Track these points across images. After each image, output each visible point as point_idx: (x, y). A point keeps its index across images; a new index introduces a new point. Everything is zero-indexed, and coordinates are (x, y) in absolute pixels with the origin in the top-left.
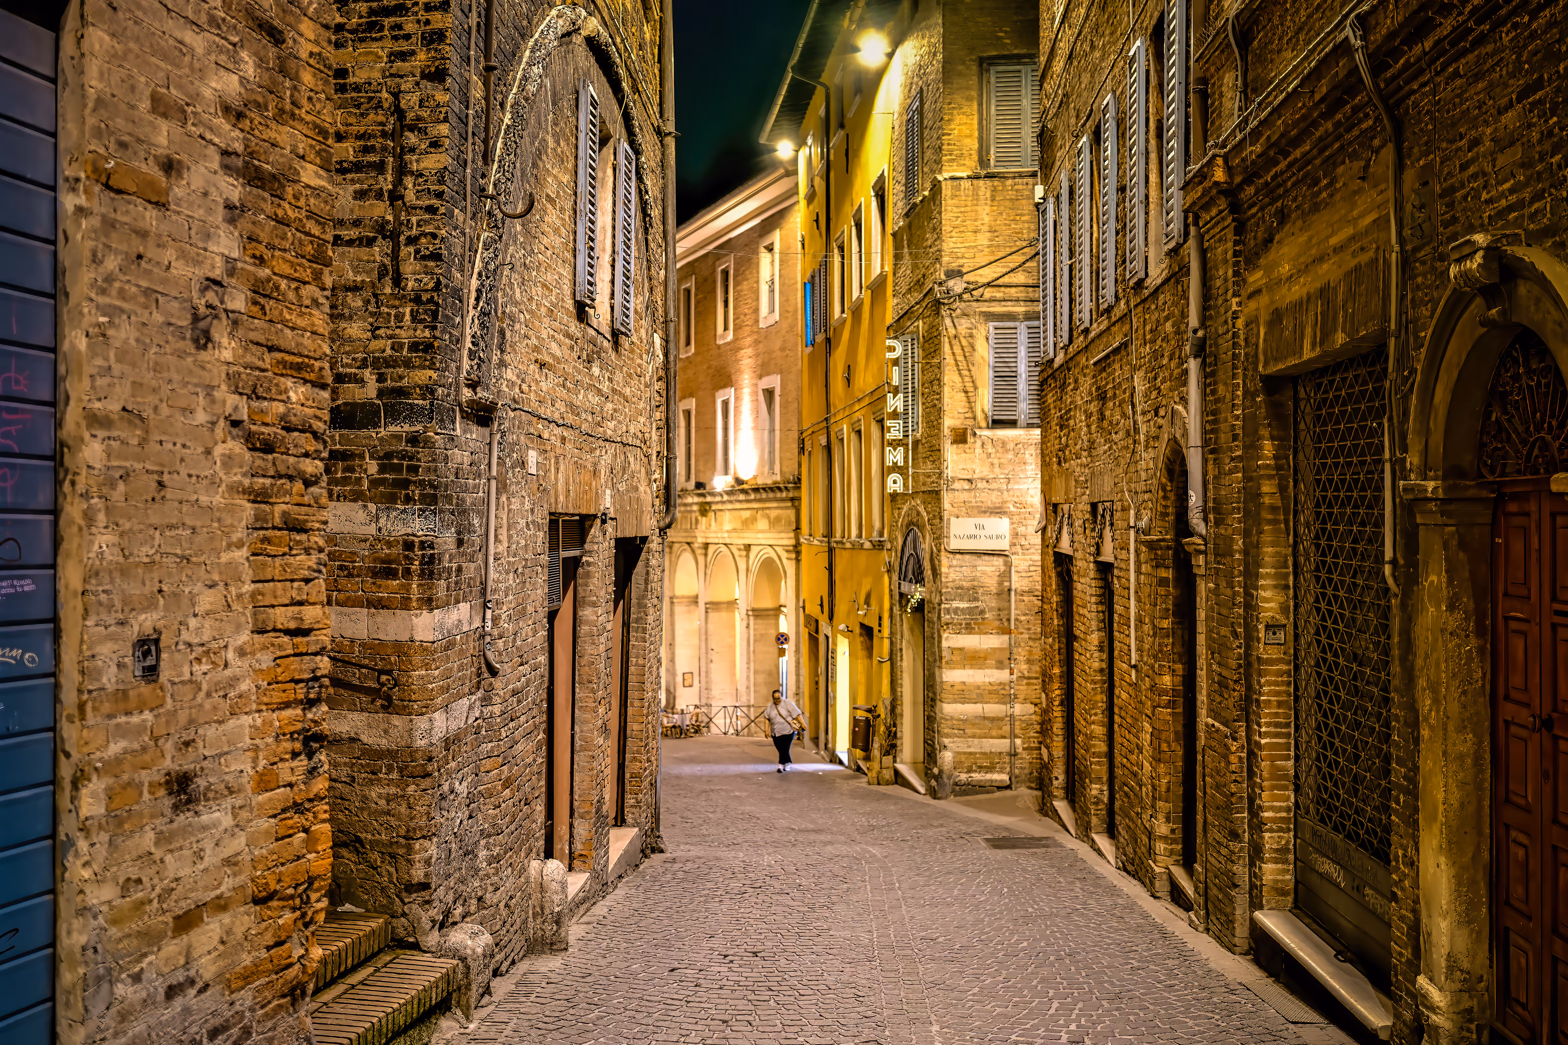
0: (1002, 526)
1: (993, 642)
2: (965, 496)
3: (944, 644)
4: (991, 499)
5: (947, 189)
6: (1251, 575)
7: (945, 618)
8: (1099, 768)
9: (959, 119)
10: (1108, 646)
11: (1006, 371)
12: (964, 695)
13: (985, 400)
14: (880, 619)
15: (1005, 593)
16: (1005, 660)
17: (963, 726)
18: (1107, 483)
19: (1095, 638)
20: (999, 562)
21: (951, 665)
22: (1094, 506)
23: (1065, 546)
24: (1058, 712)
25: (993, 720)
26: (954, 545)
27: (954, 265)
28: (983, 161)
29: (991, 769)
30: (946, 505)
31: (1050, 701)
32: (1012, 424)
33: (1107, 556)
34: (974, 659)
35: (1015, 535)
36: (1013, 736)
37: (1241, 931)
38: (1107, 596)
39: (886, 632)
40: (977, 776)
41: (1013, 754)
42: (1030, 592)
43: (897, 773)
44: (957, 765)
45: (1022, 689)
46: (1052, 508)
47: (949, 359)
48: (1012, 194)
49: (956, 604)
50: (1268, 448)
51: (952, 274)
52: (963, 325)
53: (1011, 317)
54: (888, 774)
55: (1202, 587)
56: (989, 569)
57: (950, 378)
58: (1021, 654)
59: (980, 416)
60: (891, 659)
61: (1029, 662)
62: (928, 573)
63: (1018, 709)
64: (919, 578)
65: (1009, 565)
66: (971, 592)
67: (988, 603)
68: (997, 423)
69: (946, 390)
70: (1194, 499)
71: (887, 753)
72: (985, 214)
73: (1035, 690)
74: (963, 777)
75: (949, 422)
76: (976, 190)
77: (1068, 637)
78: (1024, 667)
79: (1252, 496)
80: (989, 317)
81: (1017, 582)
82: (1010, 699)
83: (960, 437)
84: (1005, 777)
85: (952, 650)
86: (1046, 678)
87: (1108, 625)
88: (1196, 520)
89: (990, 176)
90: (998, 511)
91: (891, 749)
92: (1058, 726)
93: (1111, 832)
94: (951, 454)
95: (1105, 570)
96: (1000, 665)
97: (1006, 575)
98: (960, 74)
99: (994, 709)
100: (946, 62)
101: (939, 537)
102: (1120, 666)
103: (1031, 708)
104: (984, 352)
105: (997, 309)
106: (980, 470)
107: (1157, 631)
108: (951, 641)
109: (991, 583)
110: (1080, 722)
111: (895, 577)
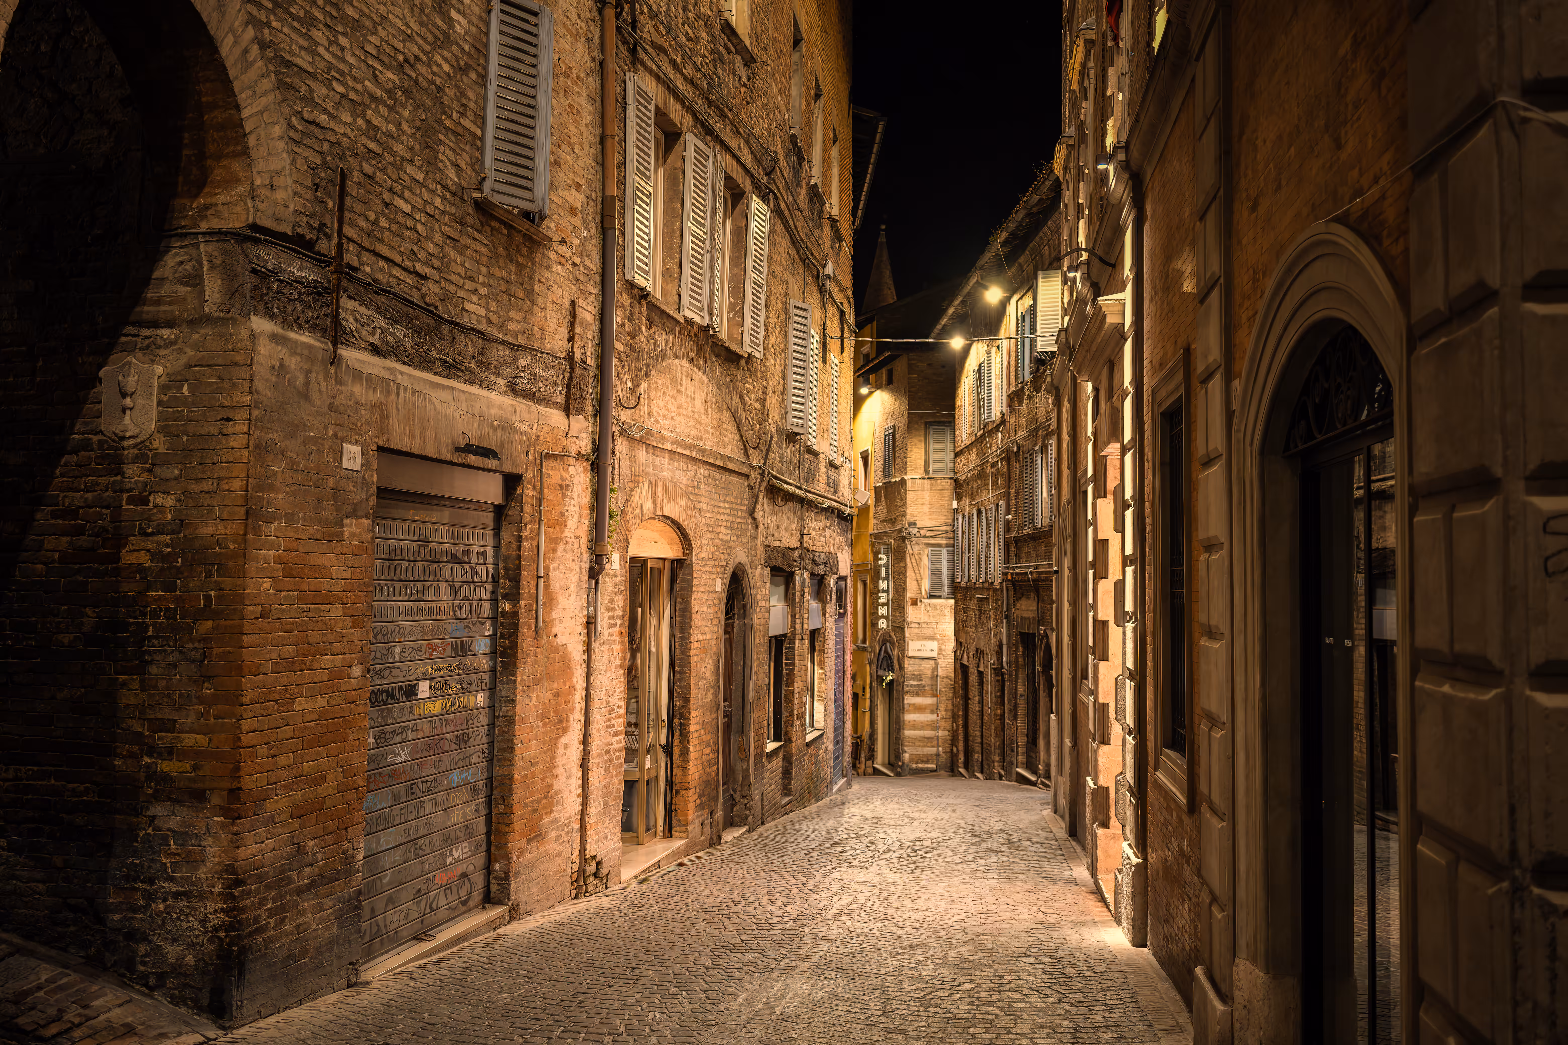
0: (934, 645)
1: (928, 701)
2: (916, 631)
3: (906, 702)
4: (929, 632)
5: (909, 484)
6: (1017, 682)
7: (906, 689)
8: (978, 748)
9: (915, 450)
10: (981, 702)
11: (936, 571)
12: (914, 727)
13: (926, 585)
14: (864, 688)
15: (935, 677)
16: (934, 710)
17: (914, 741)
18: (982, 643)
19: (977, 698)
20: (932, 662)
21: (909, 712)
22: (977, 650)
23: (965, 662)
24: (961, 731)
25: (928, 738)
26: (911, 654)
27: (912, 520)
28: (927, 471)
29: (927, 762)
30: (907, 635)
31: (957, 726)
32: (940, 597)
33: (981, 669)
34: (919, 709)
35: (940, 649)
36: (938, 746)
37: (1014, 776)
38: (981, 683)
39: (868, 695)
40: (920, 766)
41: (938, 755)
42: (947, 677)
43: (874, 769)
44: (911, 760)
45: (943, 724)
46: (959, 644)
47: (909, 565)
48: (940, 487)
49: (912, 682)
50: (1021, 649)
51: (910, 524)
52: (916, 549)
53: (939, 546)
54: (870, 770)
55: (1007, 684)
56: (928, 666)
57: (910, 573)
58: (942, 707)
59: (924, 593)
60: (870, 710)
61: (946, 710)
62: (896, 666)
63: (941, 733)
64: (891, 668)
65: (937, 664)
66: (918, 677)
67: (926, 682)
68: (931, 597)
69: (908, 580)
70: (1004, 659)
71: (869, 759)
72: (927, 495)
73: (948, 724)
74: (914, 766)
75: (909, 595)
76: (923, 484)
77: (966, 698)
78: (944, 713)
79: (1017, 662)
80: (929, 545)
81: (940, 672)
82: (936, 728)
83: (914, 603)
84: (934, 766)
85: (909, 705)
86: (954, 717)
87: (981, 694)
88: (1005, 664)
89: (929, 478)
90: (932, 638)
91: (871, 757)
92: (961, 737)
93: (982, 772)
94: (910, 610)
95: (981, 674)
96: (932, 712)
97: (935, 669)
98: (917, 430)
99: (929, 733)
100: (909, 423)
101: (903, 649)
102: (985, 708)
103: (946, 733)
104: (926, 562)
105: (932, 541)
106: (924, 618)
107: (996, 696)
108: (909, 700)
109: (929, 673)
110: (971, 731)
111: (874, 667)
